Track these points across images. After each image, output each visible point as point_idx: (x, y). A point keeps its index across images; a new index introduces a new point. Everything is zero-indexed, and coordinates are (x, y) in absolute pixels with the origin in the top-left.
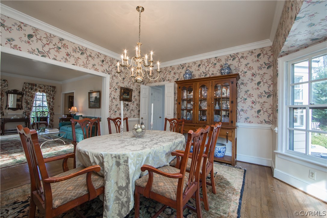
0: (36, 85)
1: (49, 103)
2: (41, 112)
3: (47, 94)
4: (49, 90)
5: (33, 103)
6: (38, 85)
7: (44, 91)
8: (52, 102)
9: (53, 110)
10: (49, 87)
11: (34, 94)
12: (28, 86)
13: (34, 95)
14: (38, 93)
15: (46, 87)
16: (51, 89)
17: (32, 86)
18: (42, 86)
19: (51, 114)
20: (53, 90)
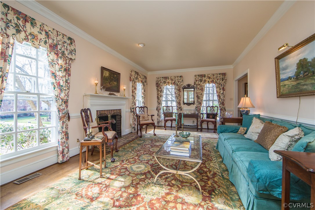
0: (204, 76)
1: (219, 96)
2: (211, 107)
3: (217, 84)
4: (218, 79)
5: (202, 97)
6: (206, 75)
7: (213, 81)
8: (222, 94)
9: (223, 105)
10: (219, 76)
11: (204, 86)
12: (198, 78)
13: (203, 88)
14: (207, 85)
15: (215, 76)
16: (221, 77)
17: (201, 77)
18: (211, 75)
19: (221, 110)
20: (222, 78)
